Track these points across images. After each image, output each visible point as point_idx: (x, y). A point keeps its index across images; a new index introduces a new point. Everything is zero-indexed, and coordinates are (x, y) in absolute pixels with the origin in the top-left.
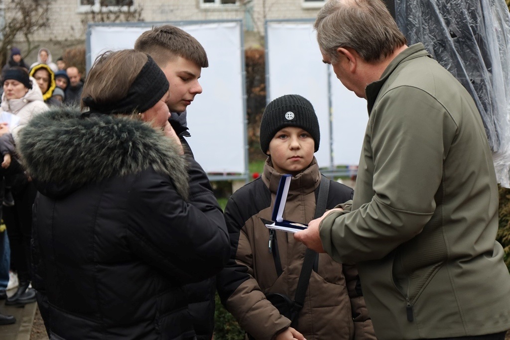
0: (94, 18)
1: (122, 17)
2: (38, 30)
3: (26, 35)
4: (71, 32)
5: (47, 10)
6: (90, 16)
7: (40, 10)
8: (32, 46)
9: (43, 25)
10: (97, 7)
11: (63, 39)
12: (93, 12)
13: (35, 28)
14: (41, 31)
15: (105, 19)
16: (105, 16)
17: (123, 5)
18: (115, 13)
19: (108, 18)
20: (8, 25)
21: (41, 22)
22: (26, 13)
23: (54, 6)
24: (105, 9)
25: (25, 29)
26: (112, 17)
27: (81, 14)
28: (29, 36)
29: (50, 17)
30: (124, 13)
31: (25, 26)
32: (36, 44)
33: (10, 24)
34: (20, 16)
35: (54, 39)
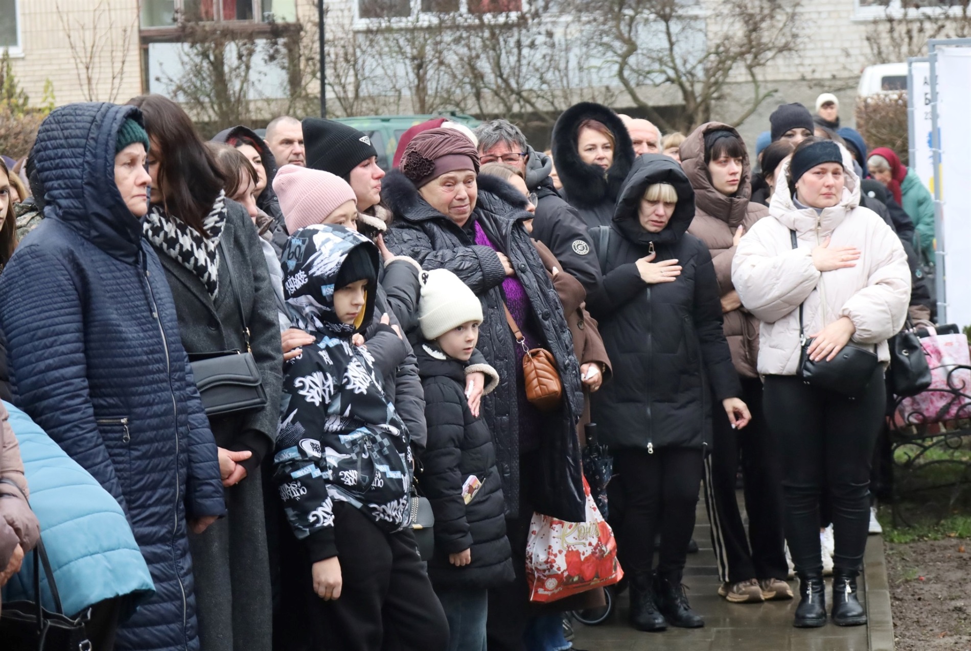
0: (892, 30)
1: (950, 27)
2: (773, 58)
3: (750, 68)
4: (842, 59)
5: (792, 17)
6: (884, 28)
7: (781, 17)
8: (762, 92)
9: (786, 48)
10: (896, 9)
11: (827, 76)
12: (890, 20)
13: (770, 54)
14: (780, 61)
15: (915, 33)
16: (915, 27)
17: (952, 5)
18: (936, 20)
19: (921, 30)
20: (713, 50)
21: (782, 41)
22: (753, 25)
23: (807, 10)
24: (913, 13)
25: (749, 57)
26: (929, 27)
27: (864, 23)
28: (757, 70)
29: (801, 33)
30: (955, 19)
31: (749, 52)
32: (771, 87)
33: (718, 46)
34: (738, 30)
35: (809, 76)
